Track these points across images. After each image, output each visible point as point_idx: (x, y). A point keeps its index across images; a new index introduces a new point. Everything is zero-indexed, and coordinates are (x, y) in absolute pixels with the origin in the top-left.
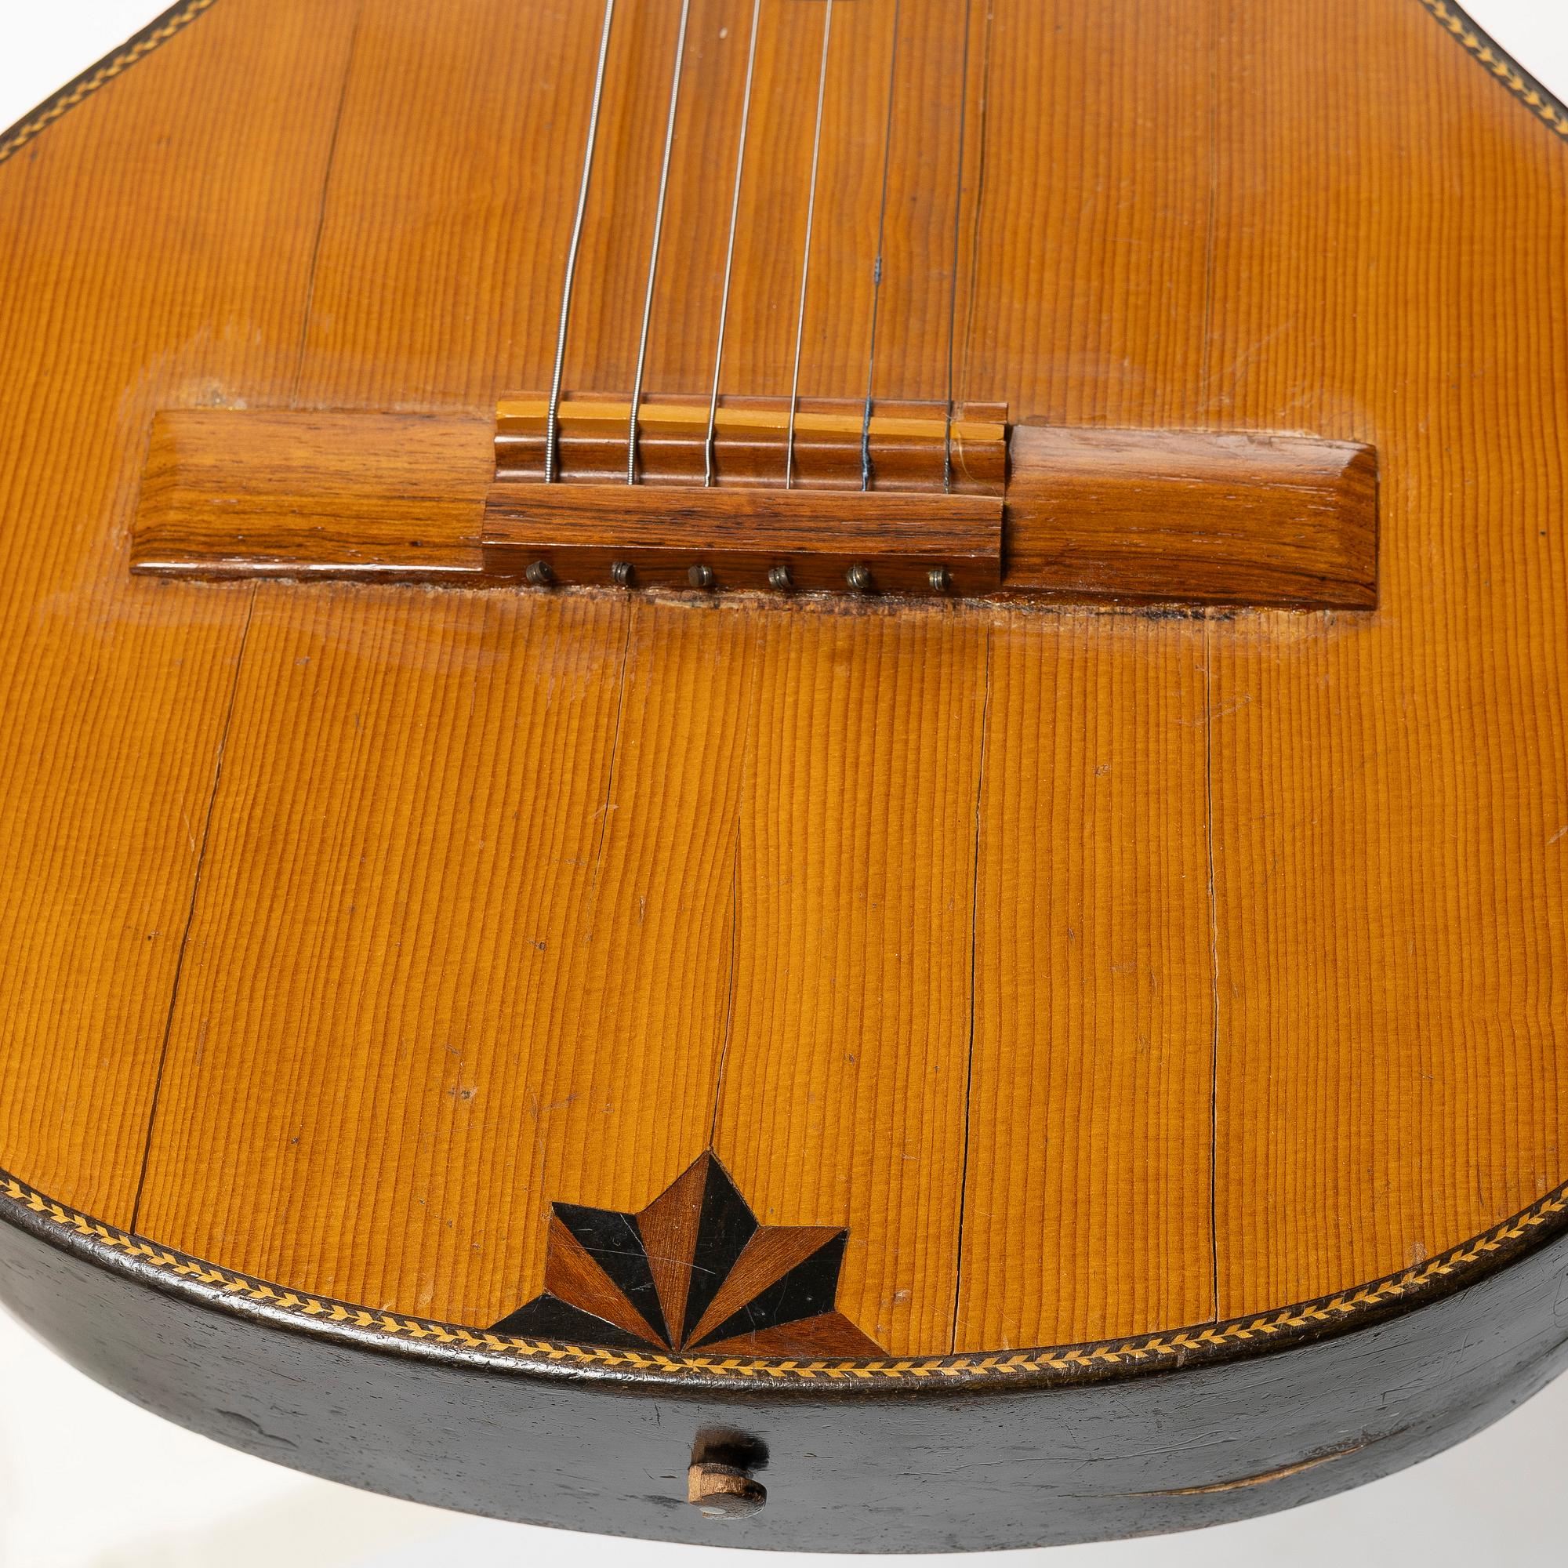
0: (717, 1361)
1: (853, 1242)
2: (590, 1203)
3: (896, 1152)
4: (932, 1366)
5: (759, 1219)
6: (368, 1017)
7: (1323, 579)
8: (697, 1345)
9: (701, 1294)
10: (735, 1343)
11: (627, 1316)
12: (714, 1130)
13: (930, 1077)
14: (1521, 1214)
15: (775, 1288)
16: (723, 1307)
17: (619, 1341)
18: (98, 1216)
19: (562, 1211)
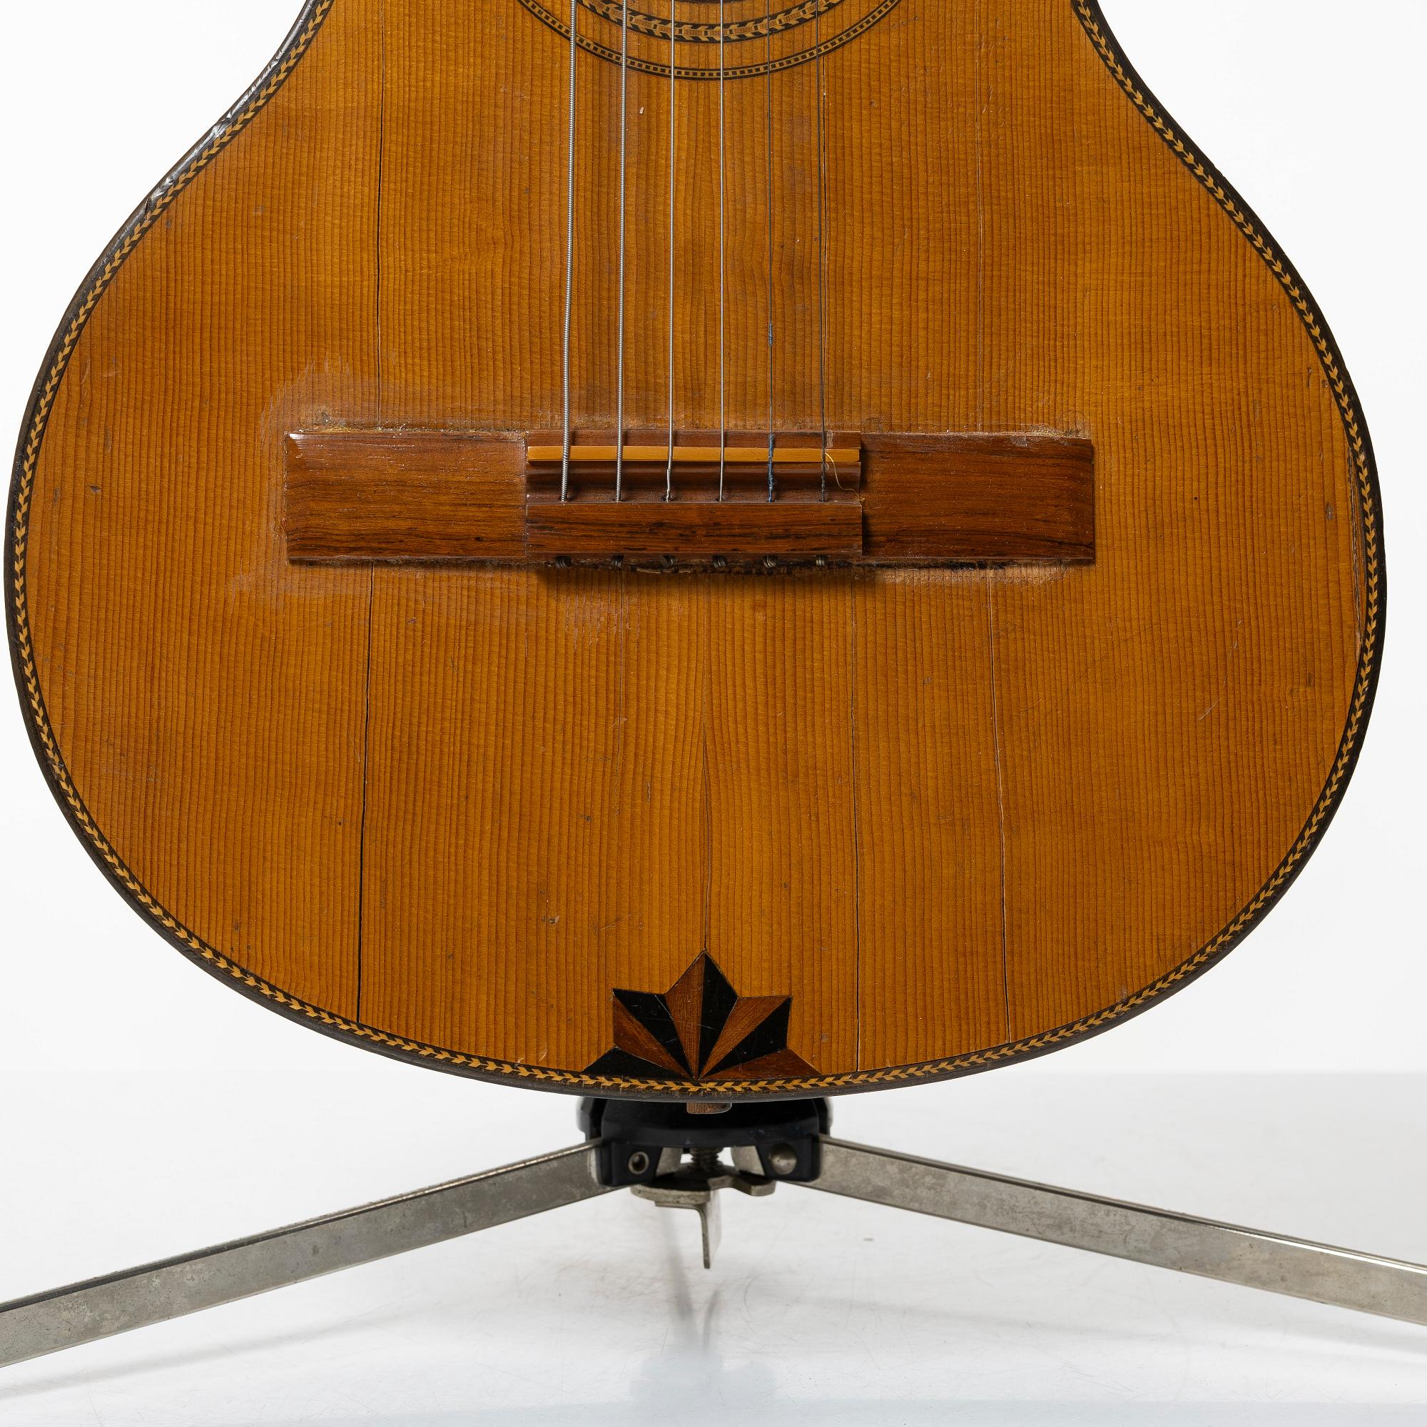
0: (720, 1083)
1: (795, 1004)
2: (636, 988)
3: (817, 945)
4: (847, 1078)
5: (738, 993)
6: (485, 872)
7: (1061, 543)
8: (707, 1074)
9: (708, 1040)
10: (731, 1072)
11: (666, 1060)
12: (707, 937)
13: (834, 897)
14: (1183, 964)
15: (751, 1037)
16: (721, 1050)
17: (661, 1075)
18: (335, 1012)
19: (619, 993)
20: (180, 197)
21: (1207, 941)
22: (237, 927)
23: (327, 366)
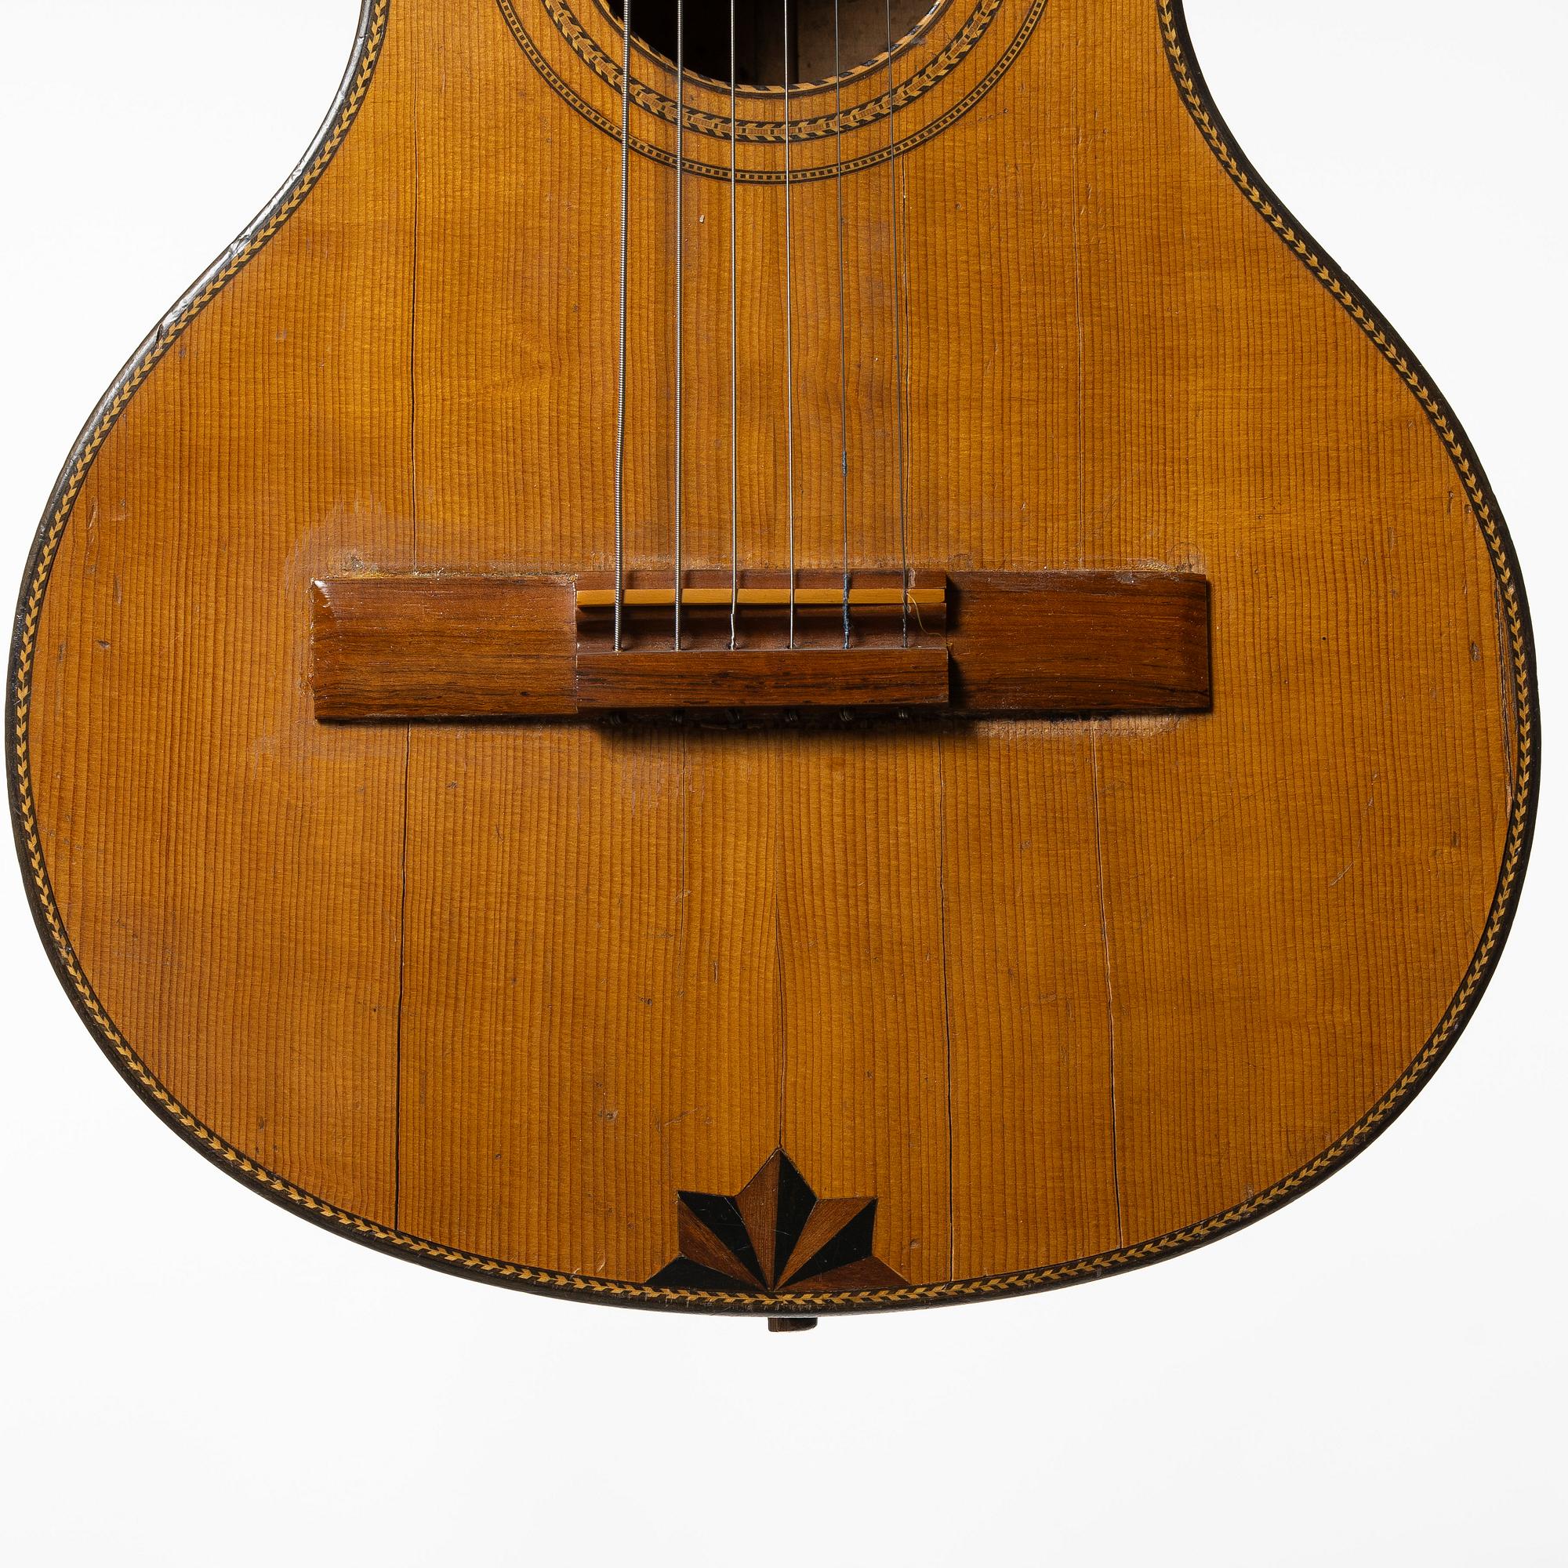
0: (799, 1295)
1: (880, 1206)
2: (703, 1189)
3: (904, 1141)
4: (939, 1289)
5: (817, 1194)
6: (535, 1063)
7: (1173, 690)
8: (785, 1285)
9: (784, 1247)
10: (810, 1283)
11: (738, 1269)
12: (782, 1132)
13: (923, 1086)
14: (1315, 1159)
15: (832, 1243)
16: (798, 1260)
18: (371, 1219)
19: (684, 1196)
20: (195, 322)
21: (1343, 1132)
22: (262, 1124)
23: (357, 505)
